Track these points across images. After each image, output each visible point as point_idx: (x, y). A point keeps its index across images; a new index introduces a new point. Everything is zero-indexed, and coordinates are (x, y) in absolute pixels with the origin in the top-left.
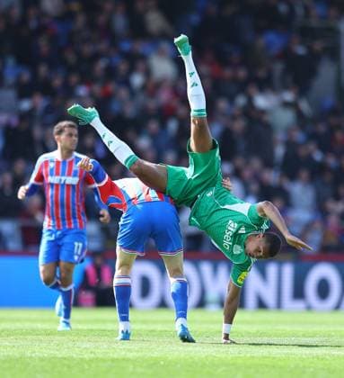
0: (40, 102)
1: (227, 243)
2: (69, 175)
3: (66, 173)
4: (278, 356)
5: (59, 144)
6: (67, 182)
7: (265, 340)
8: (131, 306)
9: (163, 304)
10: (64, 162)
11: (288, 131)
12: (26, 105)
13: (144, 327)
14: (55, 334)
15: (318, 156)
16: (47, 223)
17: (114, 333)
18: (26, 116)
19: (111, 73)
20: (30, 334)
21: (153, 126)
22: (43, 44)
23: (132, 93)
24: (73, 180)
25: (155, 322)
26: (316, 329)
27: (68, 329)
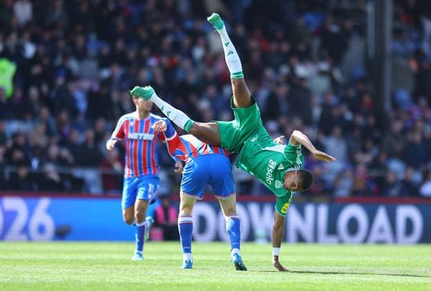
0: (117, 71)
1: (269, 179)
2: (146, 132)
3: (144, 131)
4: (316, 282)
5: (137, 107)
6: (144, 138)
7: (305, 268)
8: (193, 240)
9: (217, 238)
10: (142, 121)
11: (324, 94)
12: (105, 73)
13: (204, 258)
14: (130, 264)
15: (349, 116)
16: (128, 172)
17: (179, 262)
18: (106, 83)
19: (176, 46)
20: (109, 263)
21: (212, 91)
22: (120, 24)
23: (194, 63)
24: (150, 137)
25: (213, 254)
26: (348, 259)
27: (141, 259)
